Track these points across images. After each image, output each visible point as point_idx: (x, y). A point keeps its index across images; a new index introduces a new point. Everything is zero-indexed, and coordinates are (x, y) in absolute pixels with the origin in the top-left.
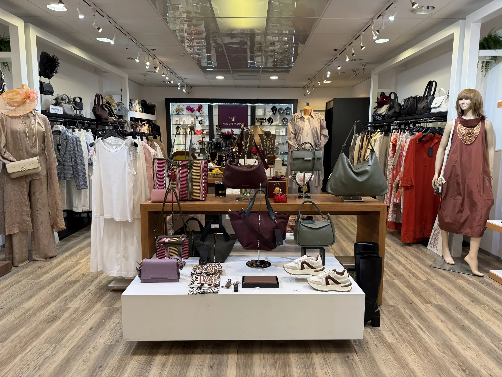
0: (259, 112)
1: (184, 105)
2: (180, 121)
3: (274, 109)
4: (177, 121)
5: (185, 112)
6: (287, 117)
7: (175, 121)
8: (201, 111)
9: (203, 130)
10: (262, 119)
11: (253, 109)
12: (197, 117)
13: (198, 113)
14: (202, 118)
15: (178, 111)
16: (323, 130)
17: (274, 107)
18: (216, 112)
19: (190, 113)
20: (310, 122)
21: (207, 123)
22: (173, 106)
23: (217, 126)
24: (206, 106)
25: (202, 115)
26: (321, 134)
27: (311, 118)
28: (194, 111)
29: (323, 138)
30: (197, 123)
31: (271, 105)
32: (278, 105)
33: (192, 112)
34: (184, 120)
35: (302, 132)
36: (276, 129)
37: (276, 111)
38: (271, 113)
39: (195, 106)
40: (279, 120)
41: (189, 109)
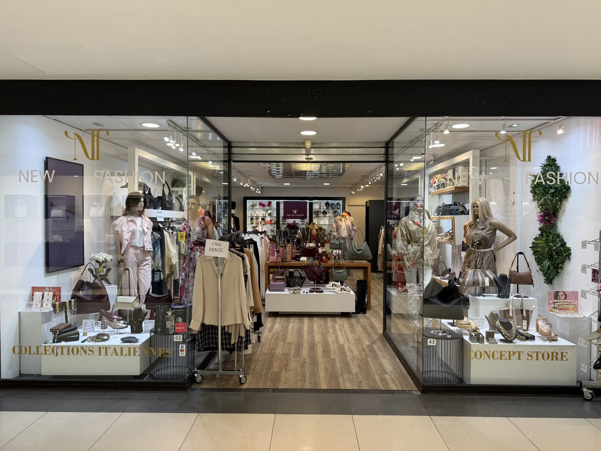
0: (316, 207)
1: (257, 202)
2: (254, 214)
3: (327, 204)
4: (251, 213)
5: (258, 206)
6: (337, 210)
7: (250, 214)
8: (270, 206)
9: (271, 221)
10: (318, 212)
11: (311, 204)
12: (267, 210)
13: (268, 208)
14: (271, 212)
15: (253, 206)
16: (353, 227)
17: (327, 203)
18: (282, 206)
19: (262, 207)
20: (345, 221)
21: (275, 215)
22: (249, 203)
23: (282, 217)
24: (274, 203)
25: (271, 209)
26: (352, 229)
27: (346, 220)
28: (265, 206)
29: (353, 231)
30: (267, 215)
31: (325, 201)
32: (330, 202)
33: (264, 207)
34: (257, 213)
35: (341, 228)
36: (329, 220)
37: (329, 206)
38: (325, 207)
39: (265, 202)
40: (331, 212)
41: (261, 204)
